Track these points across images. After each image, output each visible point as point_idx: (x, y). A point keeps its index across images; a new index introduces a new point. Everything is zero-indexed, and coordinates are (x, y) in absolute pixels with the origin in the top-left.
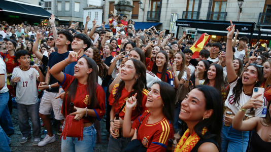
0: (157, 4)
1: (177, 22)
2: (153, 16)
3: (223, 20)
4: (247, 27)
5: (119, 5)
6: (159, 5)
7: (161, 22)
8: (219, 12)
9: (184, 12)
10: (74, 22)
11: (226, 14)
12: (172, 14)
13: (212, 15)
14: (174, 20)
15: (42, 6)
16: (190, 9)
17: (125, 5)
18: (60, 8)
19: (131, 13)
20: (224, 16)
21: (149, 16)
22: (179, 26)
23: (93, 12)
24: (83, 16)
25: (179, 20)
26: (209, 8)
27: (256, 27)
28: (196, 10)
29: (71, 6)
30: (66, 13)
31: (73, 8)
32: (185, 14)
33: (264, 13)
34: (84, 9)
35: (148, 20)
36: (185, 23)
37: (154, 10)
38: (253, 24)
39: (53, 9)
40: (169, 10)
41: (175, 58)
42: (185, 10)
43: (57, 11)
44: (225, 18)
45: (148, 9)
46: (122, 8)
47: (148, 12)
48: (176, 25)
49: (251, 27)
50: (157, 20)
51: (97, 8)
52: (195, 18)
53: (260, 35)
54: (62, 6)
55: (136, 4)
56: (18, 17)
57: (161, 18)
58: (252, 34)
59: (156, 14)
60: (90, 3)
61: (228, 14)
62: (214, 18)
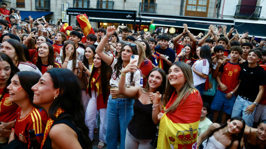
1: (67, 11)
2: (43, 5)
3: (111, 9)
7: (52, 11)
9: (74, 1)
11: (113, 3)
12: (63, 3)
13: (102, 4)
14: (65, 9)
20: (111, 5)
21: (38, 5)
25: (70, 8)
27: (137, 14)
32: (76, 3)
33: (142, 3)
35: (36, 8)
36: (76, 12)
38: (135, 12)
44: (113, 6)
49: (133, 14)
50: (47, 8)
52: (85, 6)
53: (140, 21)
57: (51, 6)
58: (135, 21)
59: (45, 3)
61: (115, 3)
62: (104, 7)
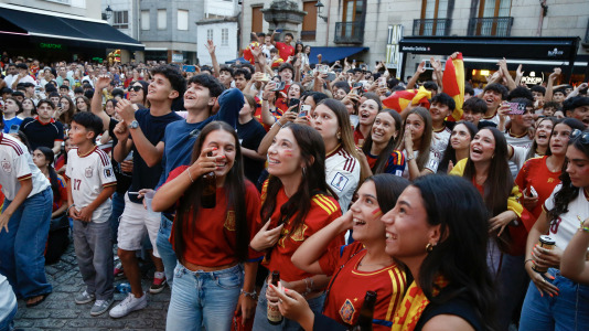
0: (355, 5)
1: (401, 44)
2: (349, 34)
3: (504, 35)
4: (560, 48)
5: (273, 10)
6: (360, 9)
8: (496, 18)
9: (415, 21)
10: (177, 52)
11: (511, 21)
12: (391, 28)
13: (480, 25)
14: (395, 40)
15: (110, 22)
16: (430, 15)
17: (286, 12)
18: (146, 24)
19: (299, 28)
20: (505, 26)
21: (339, 34)
22: (405, 53)
23: (217, 29)
24: (196, 38)
25: (405, 38)
26: (473, 9)
27: (580, 46)
28: (443, 15)
29: (171, 19)
30: (159, 33)
31: (174, 21)
32: (419, 25)
34: (198, 24)
35: (336, 42)
36: (419, 45)
37: (349, 19)
38: (575, 40)
39: (131, 26)
40: (383, 17)
41: (409, 123)
42: (418, 16)
43: (141, 30)
44: (509, 29)
45: (336, 17)
46: (279, 17)
47: (337, 24)
48: (401, 50)
49: (568, 47)
50: (356, 40)
51: (226, 20)
52: (440, 32)
54: (151, 19)
55: (309, 7)
56: (59, 46)
57: (366, 35)
58: (571, 64)
59: (354, 28)
60: (209, 10)
61: (516, 20)
62: (485, 32)
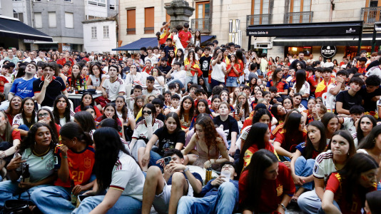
2: (201, 26)
4: (353, 28)
7: (213, 34)
8: (302, 12)
9: (248, 16)
10: (66, 44)
11: (311, 14)
12: (231, 21)
13: (292, 17)
16: (257, 12)
18: (39, 23)
20: (308, 17)
21: (194, 27)
23: (100, 26)
26: (286, 7)
29: (59, 19)
30: (51, 30)
31: (62, 21)
32: (250, 19)
33: (366, 8)
34: (84, 23)
37: (200, 16)
44: (311, 18)
47: (192, 20)
50: (207, 31)
51: (107, 20)
54: (43, 20)
60: (89, 13)
61: (315, 13)
